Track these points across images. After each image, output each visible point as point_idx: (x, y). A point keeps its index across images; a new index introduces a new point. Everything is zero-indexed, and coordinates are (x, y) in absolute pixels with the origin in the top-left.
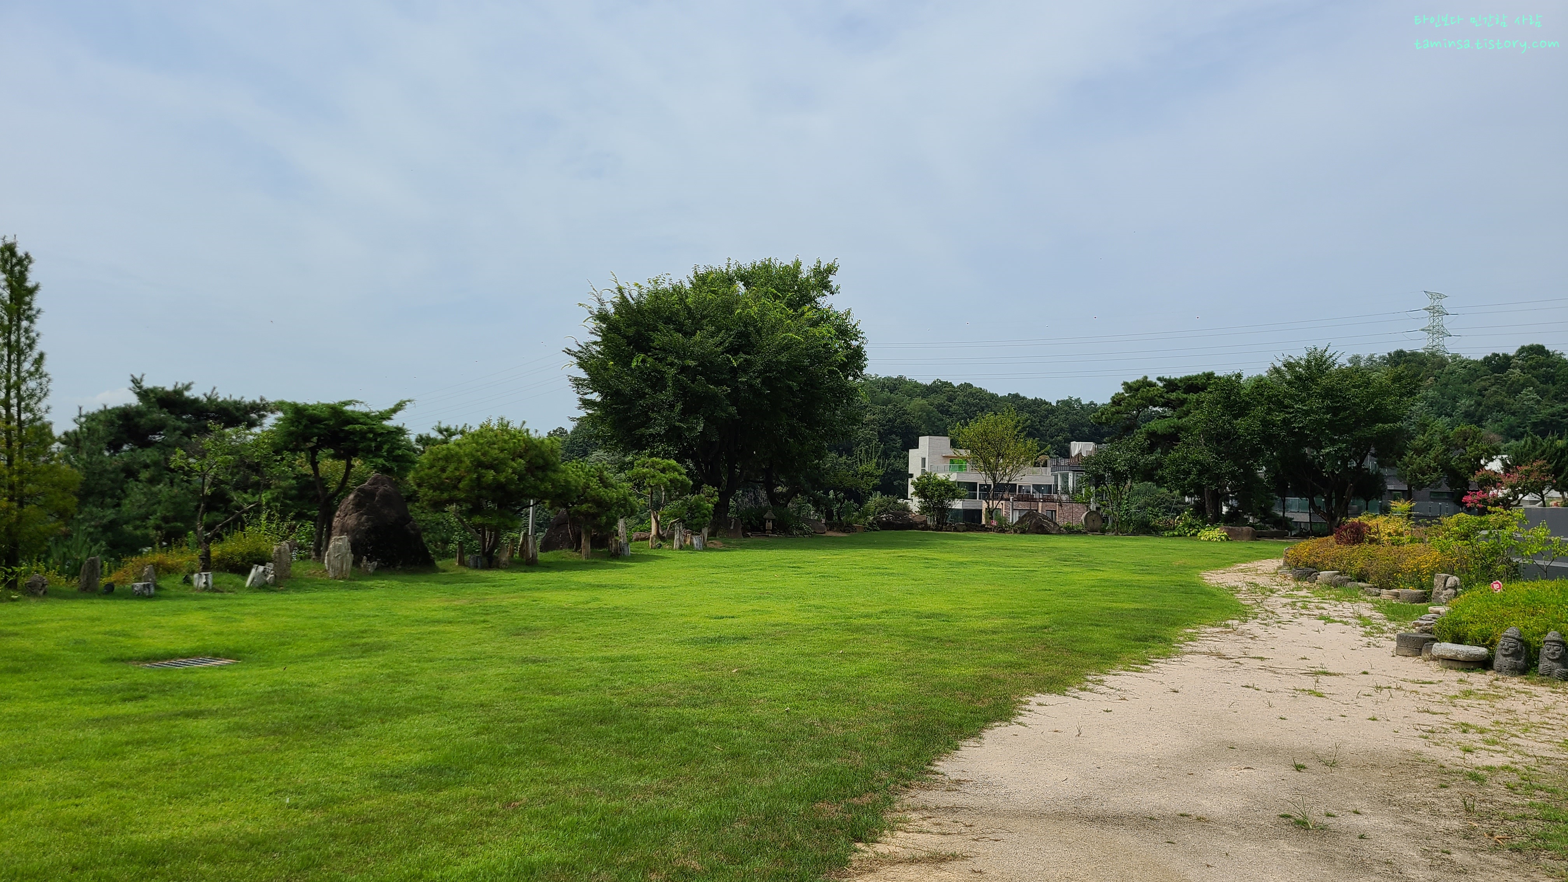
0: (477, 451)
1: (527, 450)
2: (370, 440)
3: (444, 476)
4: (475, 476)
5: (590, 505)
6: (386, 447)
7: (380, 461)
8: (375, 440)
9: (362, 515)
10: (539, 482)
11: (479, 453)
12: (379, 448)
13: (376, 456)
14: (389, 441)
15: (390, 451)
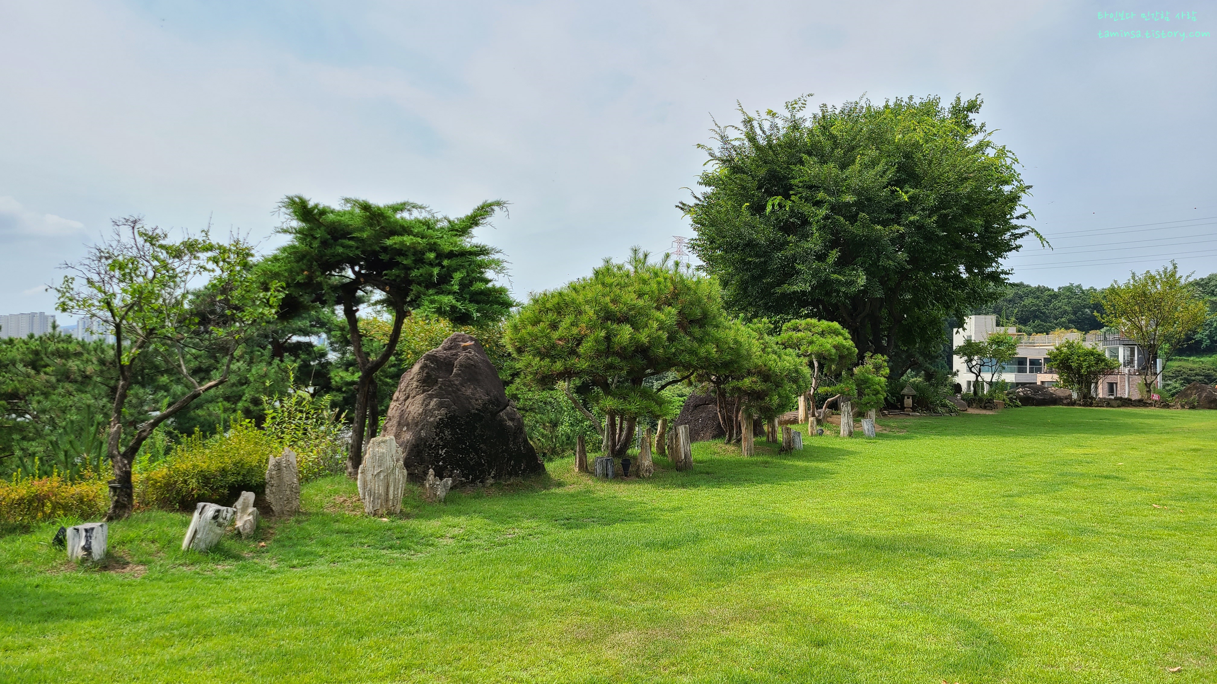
0: (604, 296)
1: (676, 295)
2: (431, 264)
3: (555, 335)
4: (603, 334)
5: (754, 379)
6: (458, 276)
7: (447, 300)
8: (440, 264)
9: (431, 397)
10: (696, 345)
11: (608, 299)
12: (445, 278)
13: (441, 292)
14: (463, 267)
15: (465, 285)
